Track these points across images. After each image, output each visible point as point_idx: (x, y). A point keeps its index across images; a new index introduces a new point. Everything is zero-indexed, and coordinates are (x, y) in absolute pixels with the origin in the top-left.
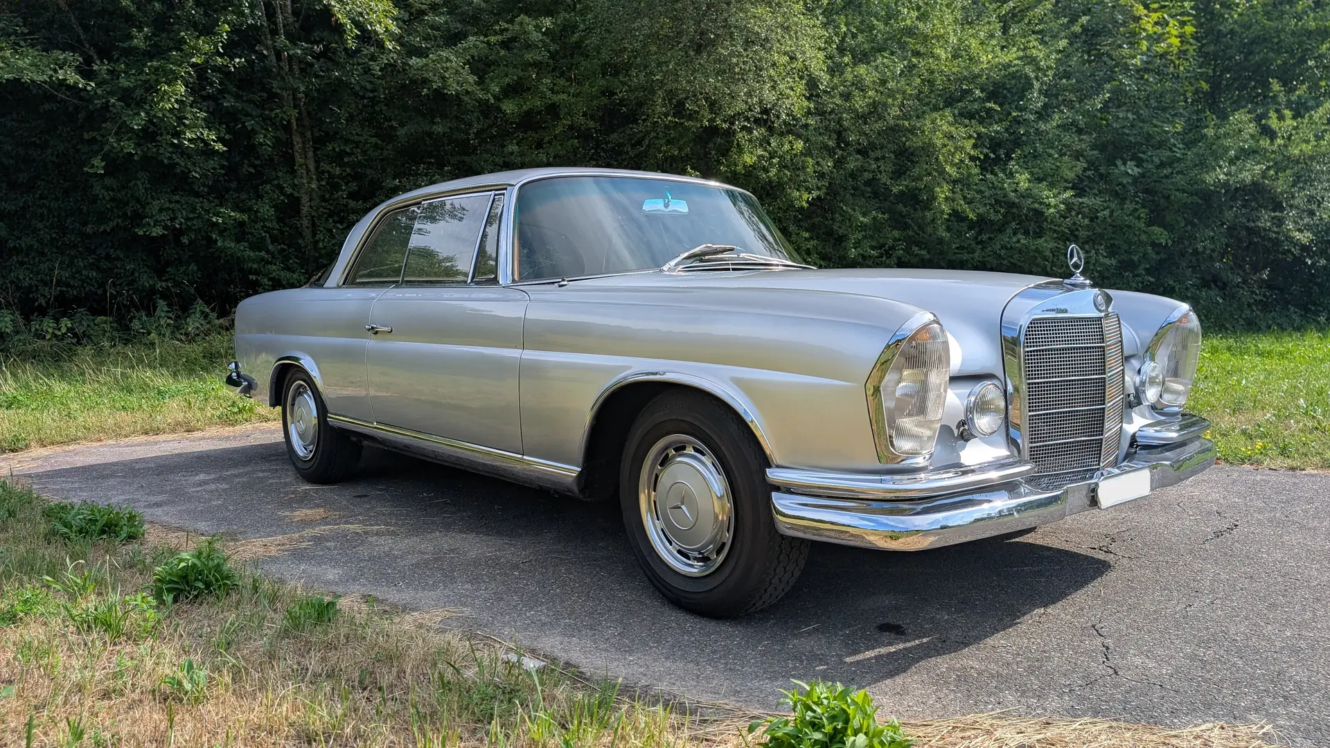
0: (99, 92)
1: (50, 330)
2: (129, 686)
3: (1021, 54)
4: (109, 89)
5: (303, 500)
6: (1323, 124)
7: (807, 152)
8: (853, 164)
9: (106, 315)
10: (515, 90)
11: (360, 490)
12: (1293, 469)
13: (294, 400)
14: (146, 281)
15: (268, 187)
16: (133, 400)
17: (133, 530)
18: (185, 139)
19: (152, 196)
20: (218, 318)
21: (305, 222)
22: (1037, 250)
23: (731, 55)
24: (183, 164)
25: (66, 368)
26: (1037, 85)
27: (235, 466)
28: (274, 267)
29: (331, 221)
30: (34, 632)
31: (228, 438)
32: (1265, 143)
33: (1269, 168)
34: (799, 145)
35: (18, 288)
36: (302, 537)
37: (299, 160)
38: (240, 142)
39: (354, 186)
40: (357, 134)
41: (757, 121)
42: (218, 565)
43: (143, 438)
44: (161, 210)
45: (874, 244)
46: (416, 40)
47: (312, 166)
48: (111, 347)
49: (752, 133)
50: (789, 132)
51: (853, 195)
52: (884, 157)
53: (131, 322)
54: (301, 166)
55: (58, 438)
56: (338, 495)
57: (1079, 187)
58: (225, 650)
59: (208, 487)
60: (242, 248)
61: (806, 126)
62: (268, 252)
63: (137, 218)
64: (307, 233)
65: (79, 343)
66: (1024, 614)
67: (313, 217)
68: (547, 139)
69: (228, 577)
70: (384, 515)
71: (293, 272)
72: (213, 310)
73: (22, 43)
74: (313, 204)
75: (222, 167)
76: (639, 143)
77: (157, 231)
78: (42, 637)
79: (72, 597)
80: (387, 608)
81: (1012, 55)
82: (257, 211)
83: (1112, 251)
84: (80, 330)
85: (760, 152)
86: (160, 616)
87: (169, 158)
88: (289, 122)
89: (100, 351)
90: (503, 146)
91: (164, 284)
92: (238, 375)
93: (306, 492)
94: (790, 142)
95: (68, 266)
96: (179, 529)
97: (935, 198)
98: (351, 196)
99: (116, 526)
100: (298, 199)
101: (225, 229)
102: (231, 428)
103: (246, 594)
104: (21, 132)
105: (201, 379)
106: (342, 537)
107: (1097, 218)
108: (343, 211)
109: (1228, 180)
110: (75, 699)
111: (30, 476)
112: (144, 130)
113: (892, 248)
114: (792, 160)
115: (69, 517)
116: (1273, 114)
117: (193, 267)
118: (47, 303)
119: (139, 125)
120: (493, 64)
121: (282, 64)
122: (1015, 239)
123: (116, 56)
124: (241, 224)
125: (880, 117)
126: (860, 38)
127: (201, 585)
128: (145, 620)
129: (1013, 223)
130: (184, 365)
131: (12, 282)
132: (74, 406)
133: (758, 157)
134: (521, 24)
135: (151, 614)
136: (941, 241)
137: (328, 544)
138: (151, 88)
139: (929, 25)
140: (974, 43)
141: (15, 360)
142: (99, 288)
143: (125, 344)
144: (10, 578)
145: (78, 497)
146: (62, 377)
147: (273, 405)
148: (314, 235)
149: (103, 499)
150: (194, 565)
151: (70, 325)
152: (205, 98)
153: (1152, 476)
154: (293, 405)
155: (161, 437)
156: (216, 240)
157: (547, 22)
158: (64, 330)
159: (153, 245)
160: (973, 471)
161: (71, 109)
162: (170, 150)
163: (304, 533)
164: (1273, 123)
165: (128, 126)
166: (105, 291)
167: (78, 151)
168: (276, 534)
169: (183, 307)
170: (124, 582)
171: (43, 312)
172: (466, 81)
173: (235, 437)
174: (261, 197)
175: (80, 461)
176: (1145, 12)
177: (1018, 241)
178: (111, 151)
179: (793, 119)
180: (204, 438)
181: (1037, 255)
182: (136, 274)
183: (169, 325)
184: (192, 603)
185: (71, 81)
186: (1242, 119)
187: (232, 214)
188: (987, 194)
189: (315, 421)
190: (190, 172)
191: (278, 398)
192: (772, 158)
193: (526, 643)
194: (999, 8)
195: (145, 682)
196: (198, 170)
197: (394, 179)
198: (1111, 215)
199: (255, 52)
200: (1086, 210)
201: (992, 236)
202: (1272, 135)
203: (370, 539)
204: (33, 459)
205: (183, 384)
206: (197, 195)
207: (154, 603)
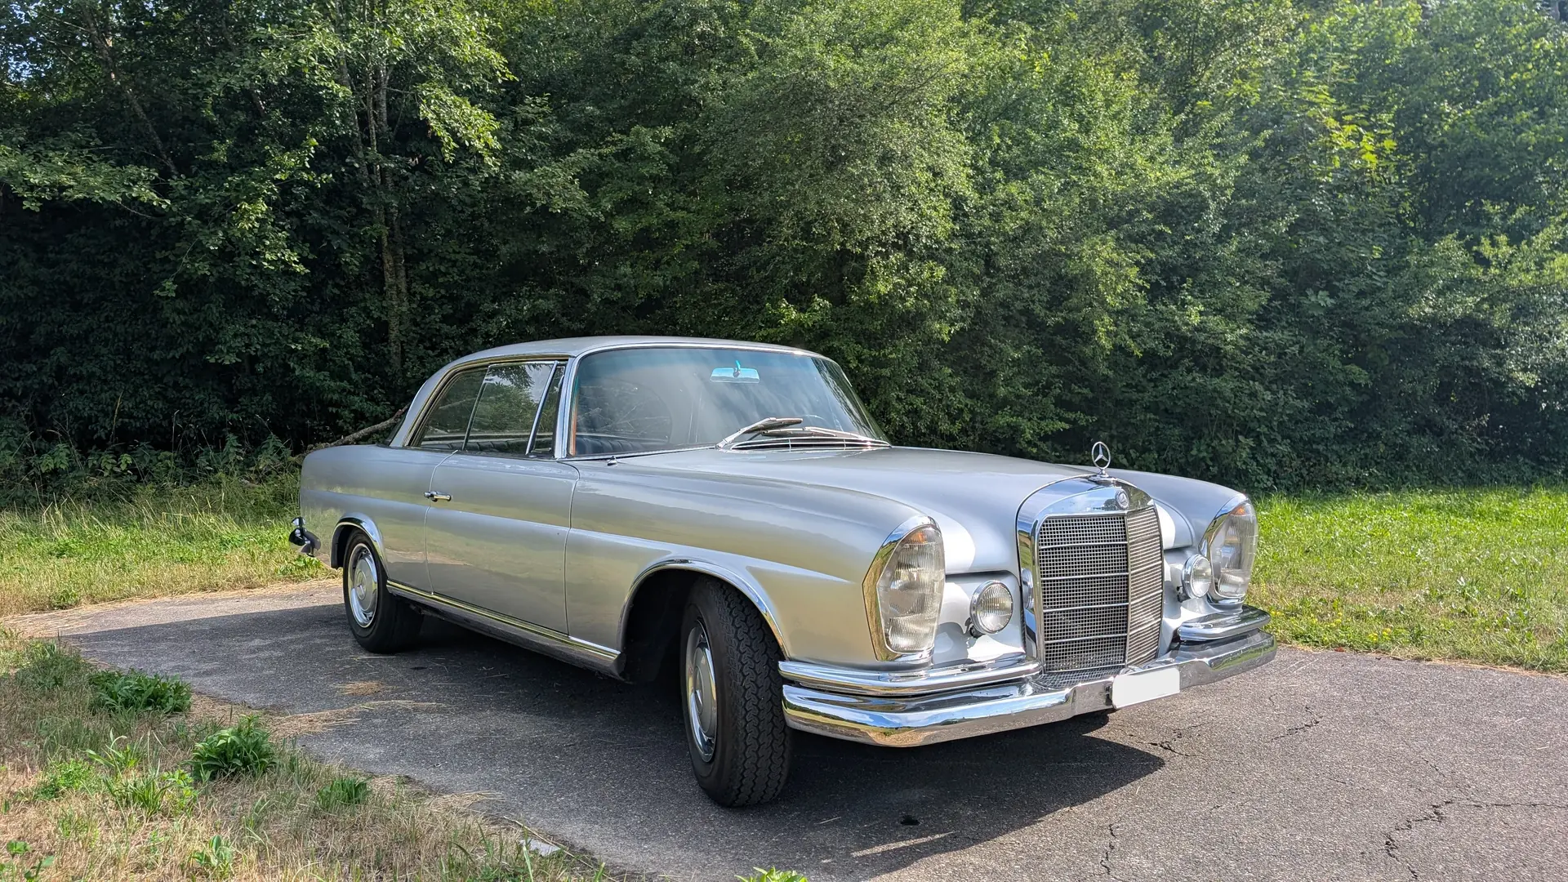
0: (174, 209)
1: (109, 467)
2: (160, 861)
3: (1193, 172)
4: (185, 206)
5: (358, 672)
6: (1545, 251)
7: (950, 280)
8: (1002, 292)
9: (170, 450)
10: (629, 205)
11: (418, 662)
12: (1419, 659)
13: (355, 562)
14: (215, 412)
15: (353, 310)
16: (192, 549)
17: (179, 701)
18: (265, 260)
19: (227, 321)
20: (293, 455)
21: (394, 348)
22: (1215, 390)
23: (865, 173)
24: (261, 286)
25: (124, 510)
26: (1213, 205)
27: (292, 631)
28: (356, 398)
29: (421, 347)
30: (74, 806)
31: (289, 597)
32: (1477, 272)
33: (1483, 300)
34: (941, 272)
35: (77, 419)
36: (350, 713)
37: (389, 280)
38: (323, 263)
39: (448, 309)
40: (454, 252)
41: (894, 245)
42: (257, 743)
43: (200, 595)
44: (235, 336)
45: (1029, 380)
46: (522, 152)
47: (403, 287)
48: (174, 487)
49: (888, 258)
50: (932, 257)
51: (1004, 326)
52: (1038, 285)
53: (197, 458)
54: (390, 287)
55: (111, 595)
56: (394, 667)
57: (1263, 320)
58: (255, 829)
59: (262, 655)
60: (322, 378)
61: (949, 251)
62: (350, 381)
63: (209, 345)
64: (396, 360)
65: (138, 481)
66: (1049, 812)
67: (402, 342)
68: (665, 259)
69: (266, 755)
70: (438, 690)
71: (378, 404)
72: (287, 446)
73: (95, 158)
74: (402, 328)
75: (304, 288)
76: (764, 267)
77: (230, 360)
78: (82, 811)
79: (113, 773)
80: (421, 790)
81: (1184, 172)
82: (340, 337)
83: (1304, 392)
84: (141, 467)
85: (896, 280)
86: (197, 793)
87: (247, 280)
88: (379, 239)
89: (162, 491)
90: (616, 267)
91: (235, 416)
92: (302, 530)
93: (362, 662)
94: (931, 269)
95: (131, 396)
96: (226, 701)
97: (1095, 332)
98: (445, 319)
99: (162, 697)
100: (387, 323)
101: (305, 356)
102: (296, 585)
103: (283, 772)
104: (87, 249)
105: (268, 526)
106: (391, 714)
107: (1285, 354)
108: (435, 336)
109: (1435, 314)
110: (110, 871)
111: (78, 637)
112: (222, 250)
113: (1049, 386)
114: (932, 288)
115: (116, 688)
116: (1485, 241)
117: (268, 397)
118: (107, 435)
119: (214, 245)
120: (607, 175)
121: (374, 177)
122: (1189, 378)
123: (194, 170)
124: (324, 350)
125: (1035, 241)
126: (1016, 151)
127: (238, 763)
128: (182, 797)
129: (1186, 360)
130: (252, 507)
131: (71, 412)
132: (129, 556)
133: (894, 285)
134: (638, 133)
135: (188, 791)
136: (1106, 378)
137: (375, 721)
138: (230, 205)
139: (1093, 138)
140: (1140, 160)
141: (69, 501)
142: (164, 419)
143: (190, 482)
144: (54, 750)
145: (125, 663)
146: (119, 523)
147: (335, 566)
148: (403, 362)
149: (153, 665)
150: (233, 742)
151: (130, 462)
152: (288, 215)
153: (1181, 675)
154: (354, 568)
155: (219, 595)
156: (294, 369)
157: (667, 132)
158: (123, 467)
159: (224, 374)
160: (983, 667)
161: (144, 224)
162: (248, 271)
163: (352, 709)
164: (1486, 250)
165: (203, 246)
166: (171, 424)
167: (149, 270)
168: (323, 708)
169: (254, 441)
170: (164, 758)
171: (102, 445)
172: (573, 199)
173: (298, 596)
174: (345, 320)
175: (132, 621)
176: (1337, 124)
177: (1194, 379)
178: (184, 272)
179: (936, 242)
180: (265, 597)
181: (1216, 395)
182: (206, 405)
183: (239, 461)
184: (229, 780)
185: (145, 199)
186: (1449, 245)
187: (313, 340)
188: (1156, 326)
189: (375, 587)
190: (269, 294)
191: (340, 558)
192: (910, 285)
193: (549, 829)
194: (1169, 120)
195: (175, 857)
196: (278, 292)
197: (493, 302)
198: (1301, 352)
199: (345, 165)
200: (1272, 345)
201: (1165, 372)
202: (1485, 262)
203: (418, 716)
204: (83, 618)
205: (249, 532)
206: (276, 318)
207: (191, 780)
